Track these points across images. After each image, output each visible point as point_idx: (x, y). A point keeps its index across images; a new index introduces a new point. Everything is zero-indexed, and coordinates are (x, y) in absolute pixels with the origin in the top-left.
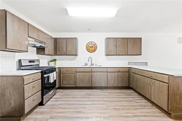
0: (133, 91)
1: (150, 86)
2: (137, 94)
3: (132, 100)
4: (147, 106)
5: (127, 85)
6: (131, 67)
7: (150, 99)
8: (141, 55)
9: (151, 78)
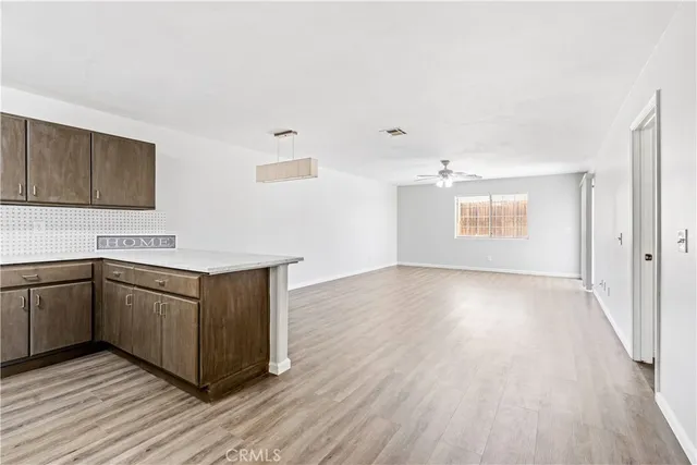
0: (114, 356)
1: (158, 320)
2: (125, 362)
3: (93, 395)
4: (149, 393)
5: (87, 338)
6: (102, 259)
7: (158, 365)
8: (153, 208)
9: (163, 289)
